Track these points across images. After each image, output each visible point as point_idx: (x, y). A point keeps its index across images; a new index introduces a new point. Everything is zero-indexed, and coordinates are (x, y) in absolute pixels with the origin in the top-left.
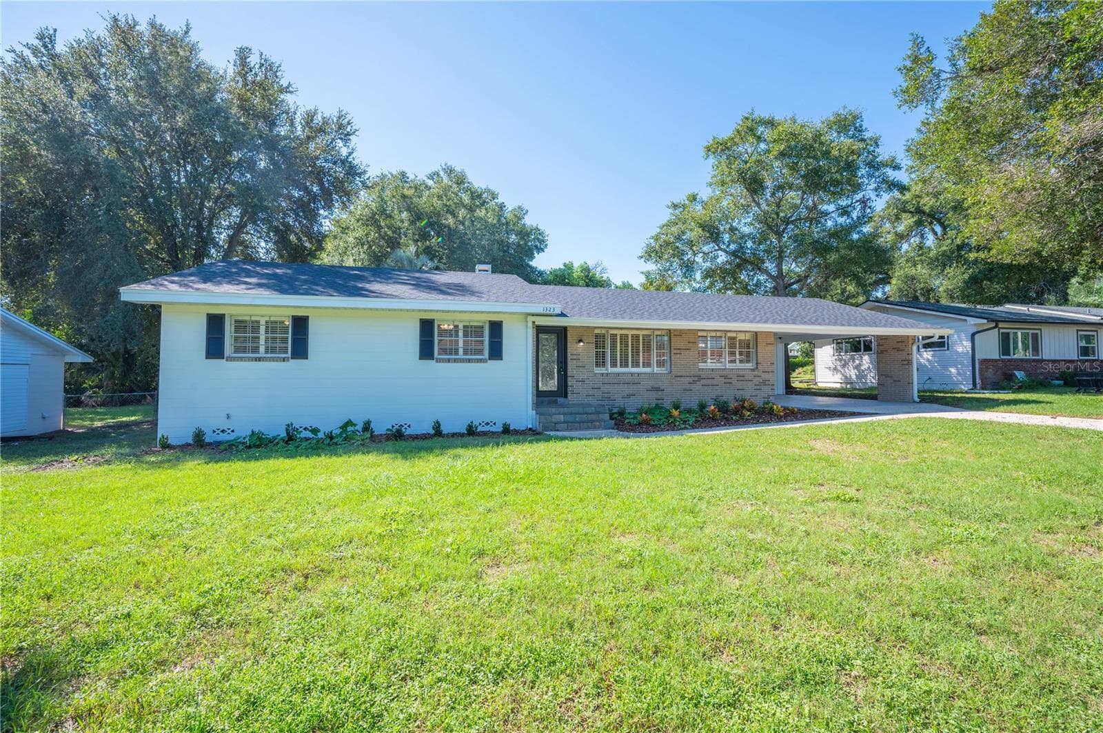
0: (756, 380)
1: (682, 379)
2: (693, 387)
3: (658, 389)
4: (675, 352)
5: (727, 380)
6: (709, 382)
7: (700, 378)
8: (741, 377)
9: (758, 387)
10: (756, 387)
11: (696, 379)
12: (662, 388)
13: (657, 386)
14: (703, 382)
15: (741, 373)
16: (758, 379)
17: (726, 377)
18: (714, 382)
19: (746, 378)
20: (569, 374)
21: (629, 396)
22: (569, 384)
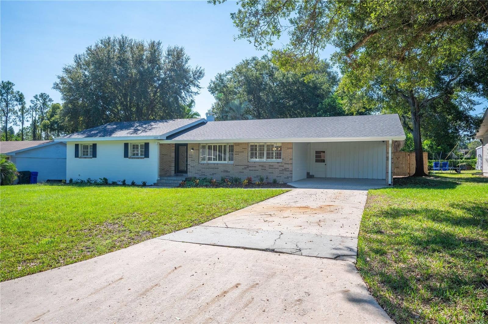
0: (281, 168)
1: (239, 167)
2: (244, 170)
3: (227, 172)
4: (236, 153)
5: (264, 168)
6: (254, 168)
7: (248, 166)
8: (271, 166)
9: (282, 172)
10: (280, 172)
11: (246, 167)
12: (229, 171)
13: (226, 170)
14: (250, 168)
15: (272, 164)
16: (282, 167)
17: (262, 166)
18: (256, 169)
19: (274, 167)
20: (188, 164)
21: (213, 174)
22: (188, 168)
